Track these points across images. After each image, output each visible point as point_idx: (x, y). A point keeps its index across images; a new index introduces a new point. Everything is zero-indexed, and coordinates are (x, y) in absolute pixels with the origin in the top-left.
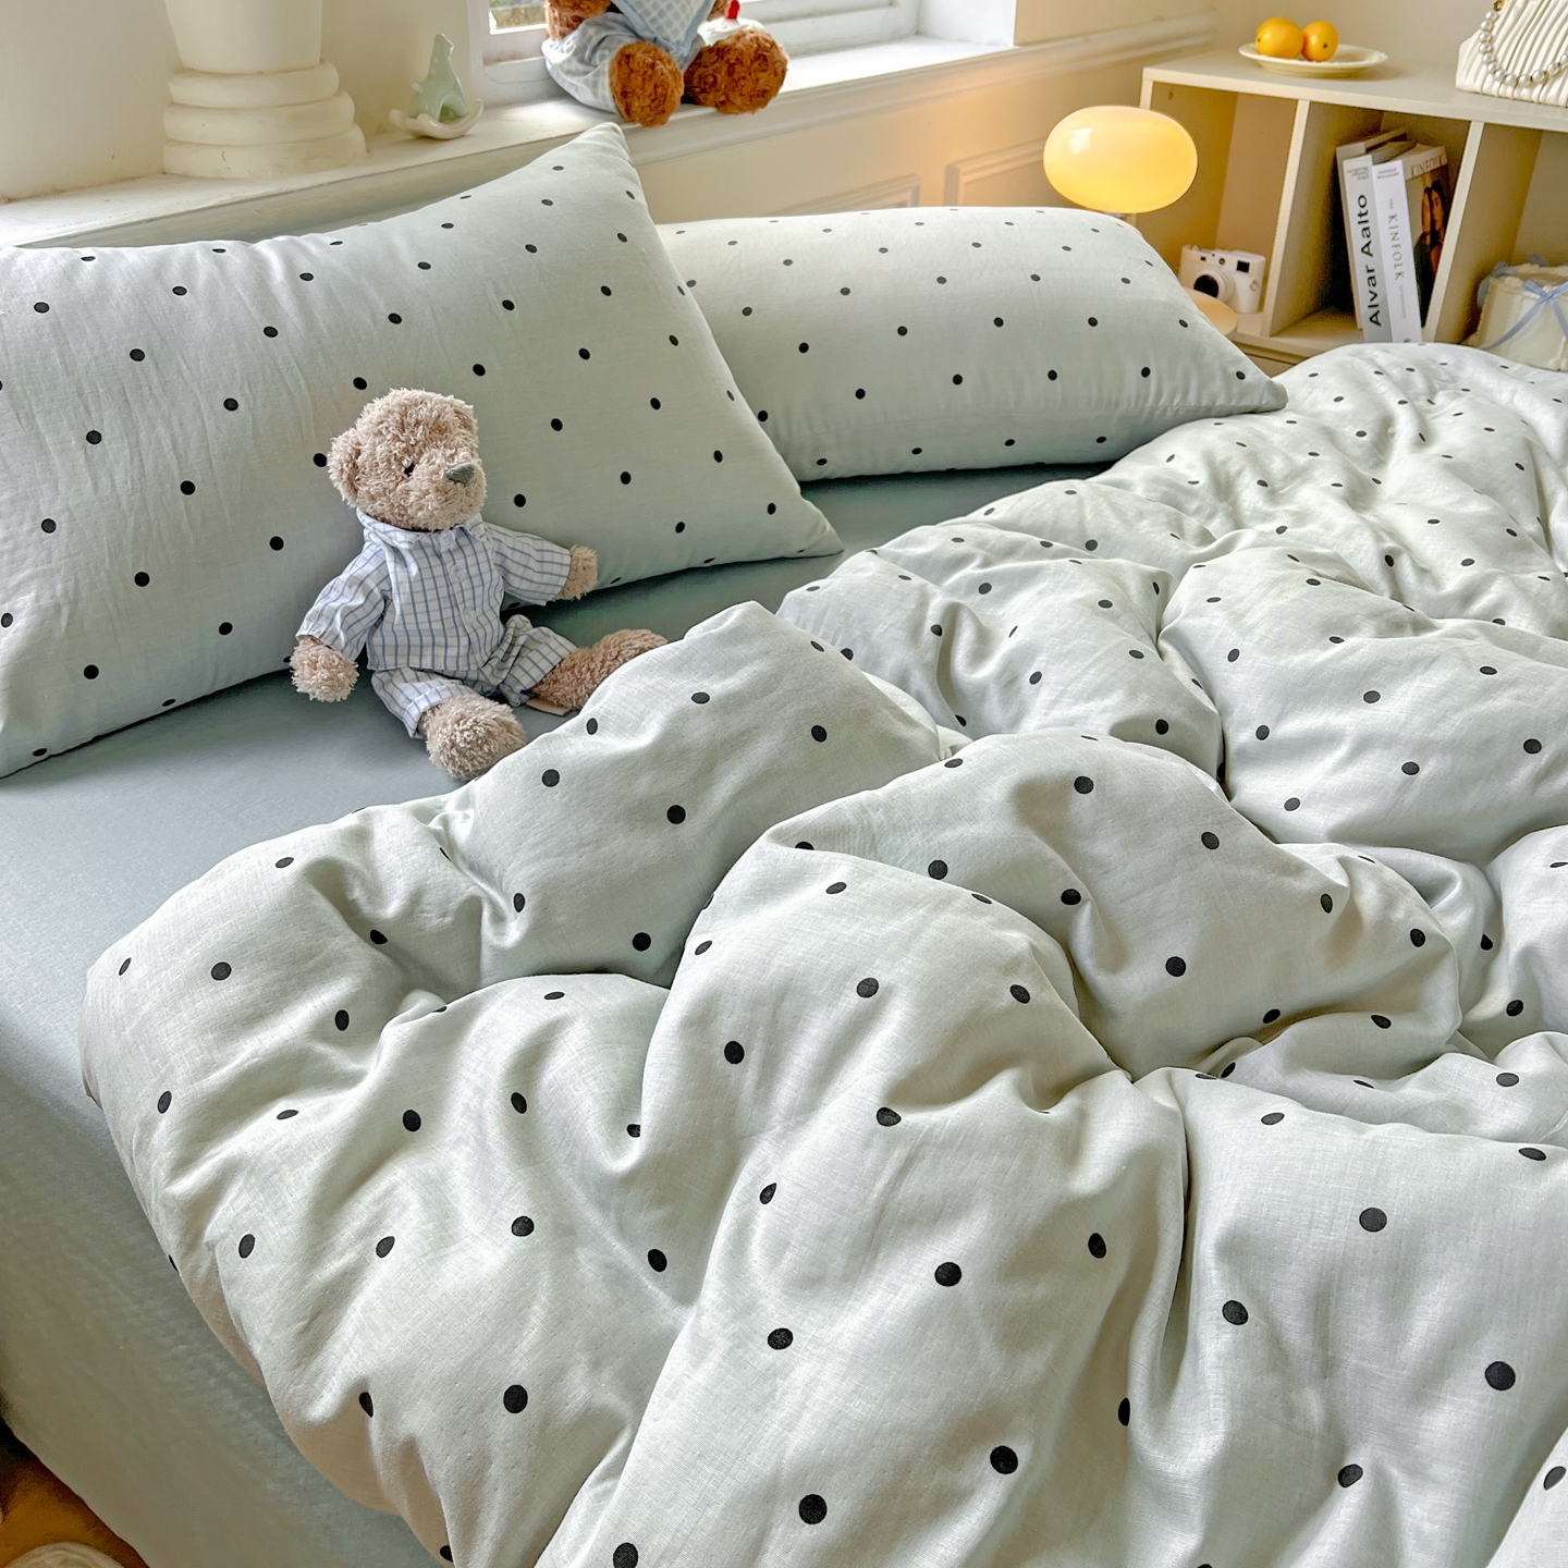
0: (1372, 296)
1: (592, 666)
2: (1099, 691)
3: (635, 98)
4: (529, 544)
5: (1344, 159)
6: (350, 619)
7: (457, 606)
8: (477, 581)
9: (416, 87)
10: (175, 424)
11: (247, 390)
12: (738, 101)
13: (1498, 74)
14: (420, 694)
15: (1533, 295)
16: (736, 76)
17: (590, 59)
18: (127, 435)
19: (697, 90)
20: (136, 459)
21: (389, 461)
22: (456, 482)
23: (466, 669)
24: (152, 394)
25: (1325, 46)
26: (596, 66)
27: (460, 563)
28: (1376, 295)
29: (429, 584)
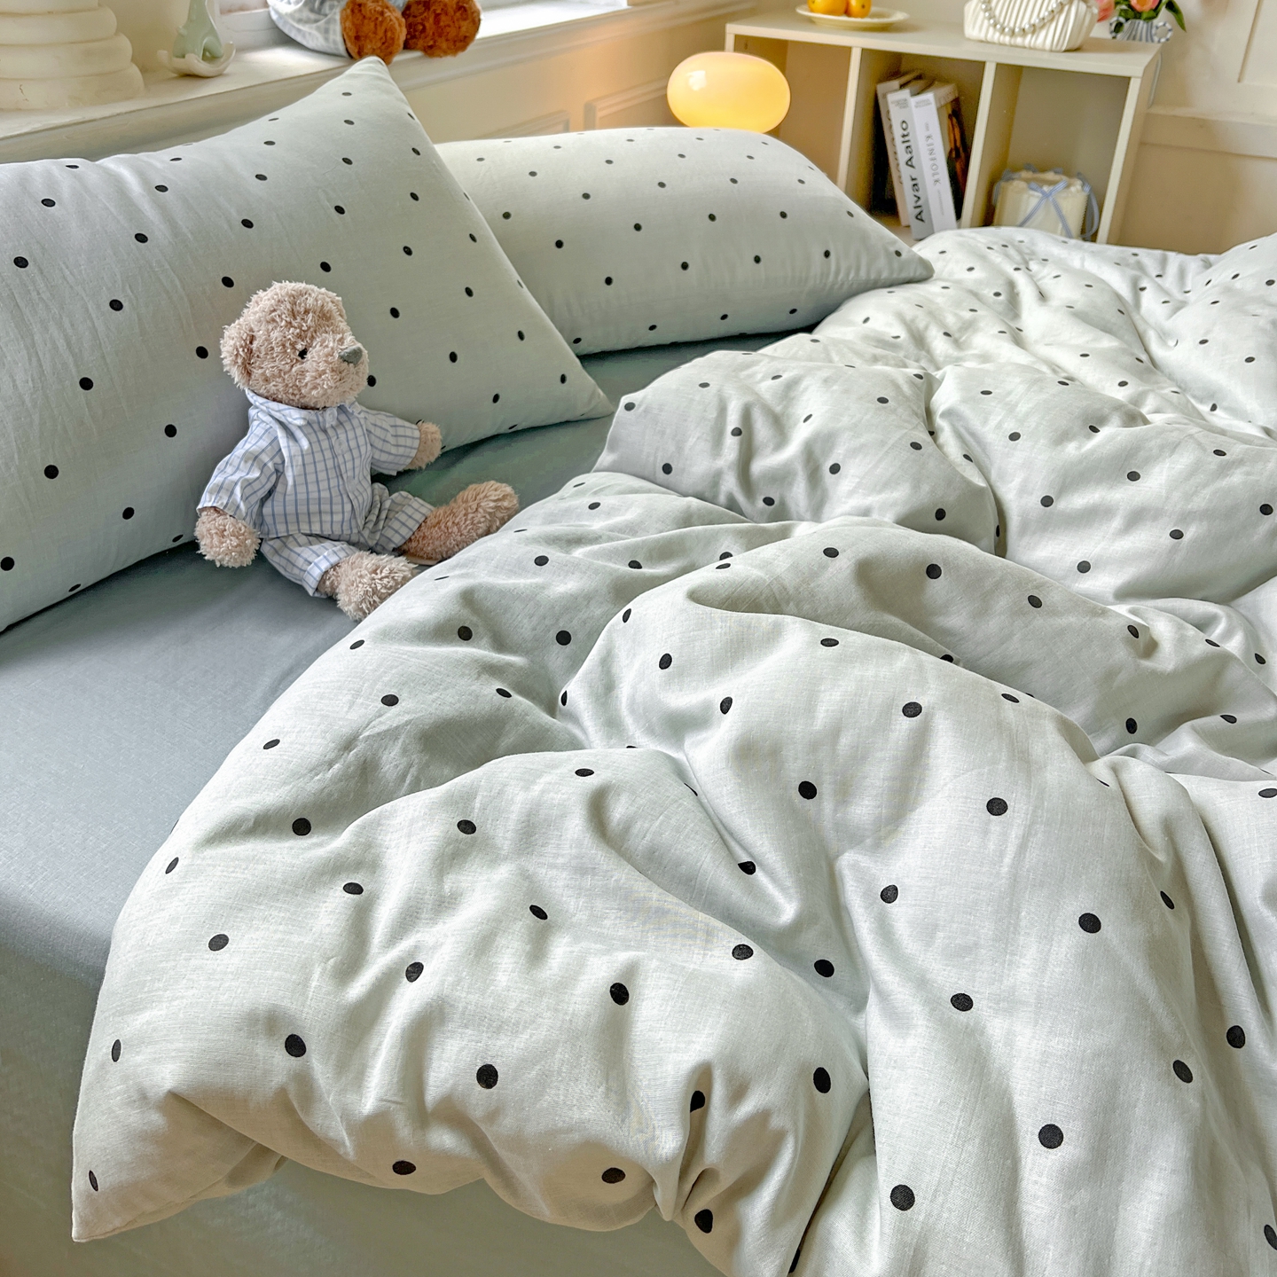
0: (916, 198)
4: (385, 421)
5: (886, 93)
6: (248, 491)
7: (341, 475)
8: (356, 453)
10: (67, 325)
11: (129, 291)
13: (998, 26)
14: (319, 556)
15: (1036, 194)
16: (442, 24)
17: (320, 9)
18: (22, 337)
20: (34, 360)
21: (283, 345)
22: (349, 363)
23: (349, 532)
24: (41, 299)
25: (863, 7)
26: (326, 15)
27: (342, 437)
28: (919, 198)
29: (318, 456)
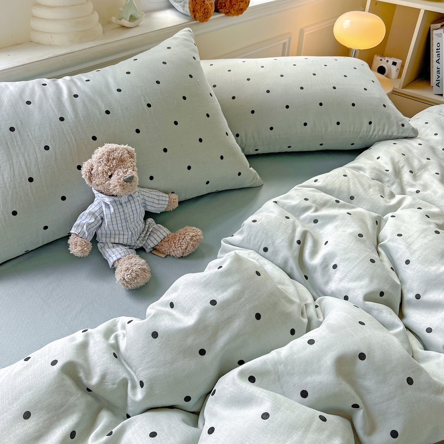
0: (438, 77)
1: (175, 241)
2: (359, 278)
3: (197, 13)
5: (433, 29)
6: (90, 227)
7: (128, 221)
8: (135, 212)
9: (121, 9)
10: (26, 155)
11: (53, 142)
12: (233, 12)
14: (114, 254)
16: (232, 3)
18: (8, 160)
19: (219, 8)
20: (12, 169)
21: (103, 173)
22: (127, 182)
23: (131, 242)
24: (18, 145)
27: (129, 206)
28: (439, 77)
29: (118, 215)
